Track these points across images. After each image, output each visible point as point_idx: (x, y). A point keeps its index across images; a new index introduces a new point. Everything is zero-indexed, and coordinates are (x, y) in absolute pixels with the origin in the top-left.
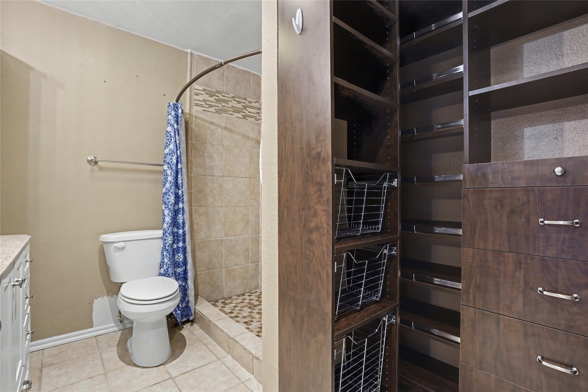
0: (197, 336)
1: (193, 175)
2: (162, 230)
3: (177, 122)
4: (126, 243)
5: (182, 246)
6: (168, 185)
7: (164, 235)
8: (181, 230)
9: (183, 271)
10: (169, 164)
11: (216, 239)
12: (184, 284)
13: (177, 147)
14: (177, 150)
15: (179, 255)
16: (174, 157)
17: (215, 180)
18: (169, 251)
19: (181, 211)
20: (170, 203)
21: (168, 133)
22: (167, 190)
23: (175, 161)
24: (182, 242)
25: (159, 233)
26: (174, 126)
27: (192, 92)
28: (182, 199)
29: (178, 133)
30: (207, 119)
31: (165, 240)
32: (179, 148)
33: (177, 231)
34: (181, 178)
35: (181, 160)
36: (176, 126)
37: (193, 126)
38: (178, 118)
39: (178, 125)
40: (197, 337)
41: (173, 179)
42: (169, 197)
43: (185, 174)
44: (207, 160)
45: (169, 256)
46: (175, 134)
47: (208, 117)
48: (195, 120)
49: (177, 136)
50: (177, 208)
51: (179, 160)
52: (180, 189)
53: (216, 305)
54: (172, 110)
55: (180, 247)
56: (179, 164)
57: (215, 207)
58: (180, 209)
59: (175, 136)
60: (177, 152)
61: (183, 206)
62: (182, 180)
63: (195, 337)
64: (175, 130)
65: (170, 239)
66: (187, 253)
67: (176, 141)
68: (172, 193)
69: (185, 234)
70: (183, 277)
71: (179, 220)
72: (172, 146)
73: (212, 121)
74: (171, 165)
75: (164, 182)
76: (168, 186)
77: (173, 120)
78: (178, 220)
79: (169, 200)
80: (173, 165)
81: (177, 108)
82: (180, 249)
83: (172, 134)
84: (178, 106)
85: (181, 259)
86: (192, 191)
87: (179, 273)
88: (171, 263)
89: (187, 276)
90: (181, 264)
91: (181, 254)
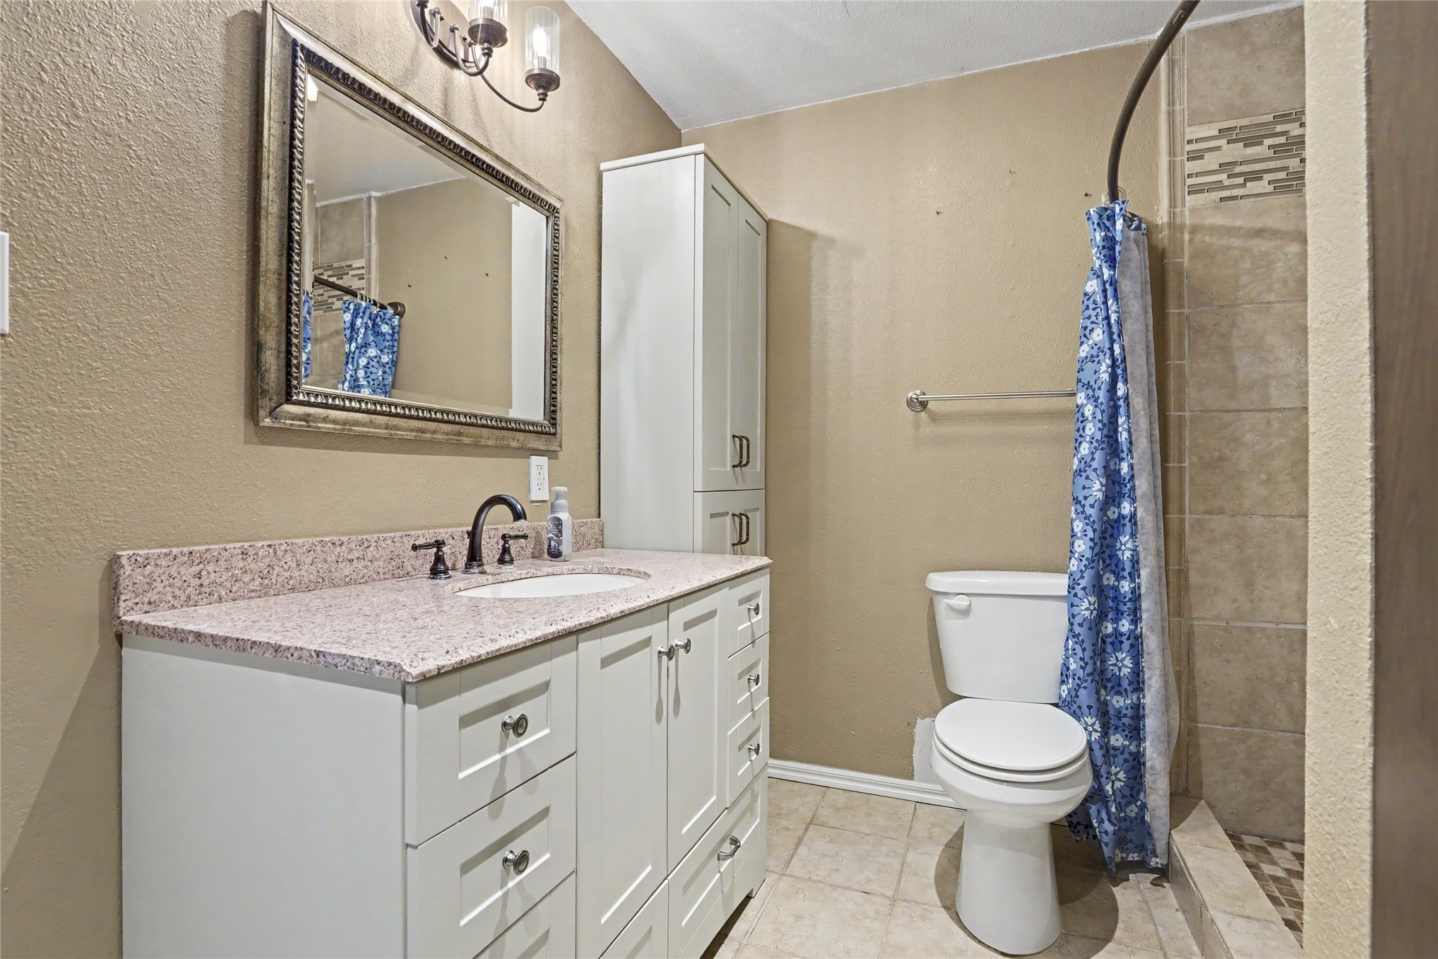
0: (1160, 929)
1: (1187, 414)
2: (1068, 575)
3: (1111, 261)
4: (973, 599)
5: (1131, 631)
6: (1085, 449)
7: (1069, 592)
8: (1128, 583)
9: (1132, 708)
10: (1088, 386)
11: (1281, 626)
12: (1133, 748)
13: (1111, 334)
14: (1112, 341)
15: (1121, 656)
16: (1104, 364)
17: (1276, 425)
18: (1083, 641)
19: (1128, 525)
20: (1091, 501)
21: (1088, 300)
22: (1083, 462)
23: (1105, 377)
24: (1129, 618)
25: (1059, 584)
26: (1103, 274)
27: (1179, 153)
28: (1130, 490)
29: (1115, 290)
30: (1238, 223)
31: (1072, 605)
32: (1119, 336)
33: (1116, 583)
34: (1125, 426)
35: (1125, 370)
36: (1107, 273)
37: (1186, 260)
38: (1112, 249)
39: (1112, 267)
40: (1157, 930)
41: (1099, 429)
42: (1087, 483)
43: (1142, 413)
44: (1243, 360)
45: (1080, 654)
46: (1106, 297)
47: (1242, 216)
48: (1191, 241)
49: (1110, 302)
50: (1116, 516)
51: (1119, 371)
52: (1123, 459)
53: (1268, 853)
54: (1095, 230)
55: (1122, 634)
56: (1120, 385)
57: (1275, 516)
58: (1124, 517)
59: (1105, 303)
60: (1111, 349)
61: (1133, 509)
62: (1129, 432)
63: (1150, 927)
64: (1104, 283)
65: (1086, 605)
66: (1145, 655)
67: (1108, 318)
68: (1095, 470)
69: (1140, 595)
70: (1130, 725)
71: (1120, 553)
72: (1098, 335)
73: (1259, 225)
74: (1094, 390)
75: (1076, 440)
76: (1086, 452)
77: (1098, 258)
78: (1117, 553)
79: (1086, 492)
80: (1099, 388)
81: (1112, 218)
82: (1124, 639)
83: (1099, 299)
84: (1114, 212)
85: (1125, 671)
86: (1183, 465)
87: (1120, 712)
88: (1088, 675)
89: (1142, 727)
90: (1125, 683)
91: (1124, 655)
